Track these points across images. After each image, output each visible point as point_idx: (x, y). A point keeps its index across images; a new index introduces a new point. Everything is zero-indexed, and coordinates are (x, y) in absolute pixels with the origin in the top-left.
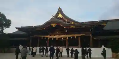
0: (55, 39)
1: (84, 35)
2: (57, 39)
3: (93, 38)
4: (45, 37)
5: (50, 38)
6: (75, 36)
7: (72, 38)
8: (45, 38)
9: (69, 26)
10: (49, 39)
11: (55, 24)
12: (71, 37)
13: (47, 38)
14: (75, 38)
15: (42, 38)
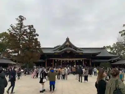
0: (67, 61)
1: (86, 59)
3: (91, 62)
4: (58, 60)
5: (62, 61)
9: (79, 54)
11: (69, 51)
13: (60, 61)
14: (81, 61)
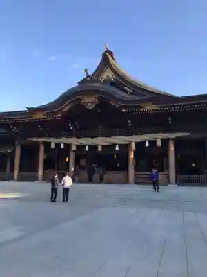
0: (93, 148)
1: (186, 134)
2: (100, 149)
4: (60, 144)
5: (77, 146)
6: (159, 138)
7: (147, 144)
8: (62, 146)
9: (140, 107)
10: (74, 148)
11: (93, 99)
12: (145, 142)
13: (68, 146)
14: (159, 143)
15: (53, 146)
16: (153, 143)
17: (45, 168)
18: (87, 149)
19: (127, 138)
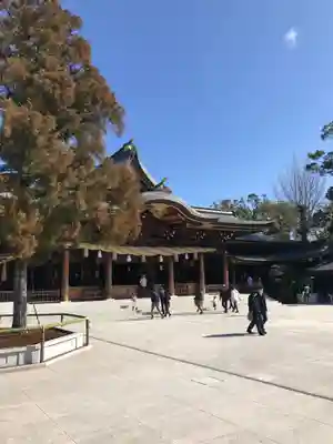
0: (137, 258)
1: (215, 250)
2: (144, 260)
3: (229, 262)
6: (195, 251)
7: (187, 257)
10: (115, 257)
12: (185, 255)
14: (196, 257)
16: (191, 255)
17: (71, 285)
18: (129, 259)
19: (170, 249)
